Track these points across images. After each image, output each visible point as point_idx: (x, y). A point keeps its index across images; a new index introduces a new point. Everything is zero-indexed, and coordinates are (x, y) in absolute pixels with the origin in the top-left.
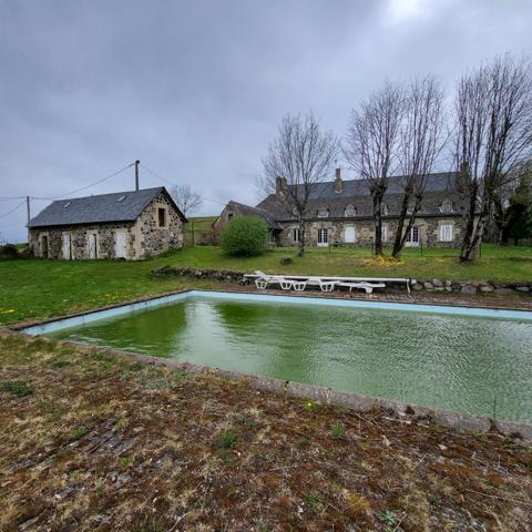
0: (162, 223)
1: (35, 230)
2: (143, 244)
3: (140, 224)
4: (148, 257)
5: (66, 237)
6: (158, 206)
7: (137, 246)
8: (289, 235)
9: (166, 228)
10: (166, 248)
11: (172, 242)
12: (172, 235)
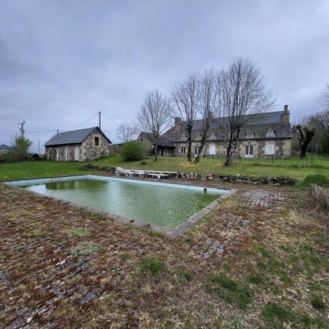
0: (97, 144)
1: (47, 147)
2: (85, 154)
3: (84, 144)
4: (87, 160)
5: (58, 150)
6: (94, 136)
7: (83, 155)
8: (179, 150)
9: (99, 146)
10: (98, 156)
11: (102, 153)
12: (102, 150)
